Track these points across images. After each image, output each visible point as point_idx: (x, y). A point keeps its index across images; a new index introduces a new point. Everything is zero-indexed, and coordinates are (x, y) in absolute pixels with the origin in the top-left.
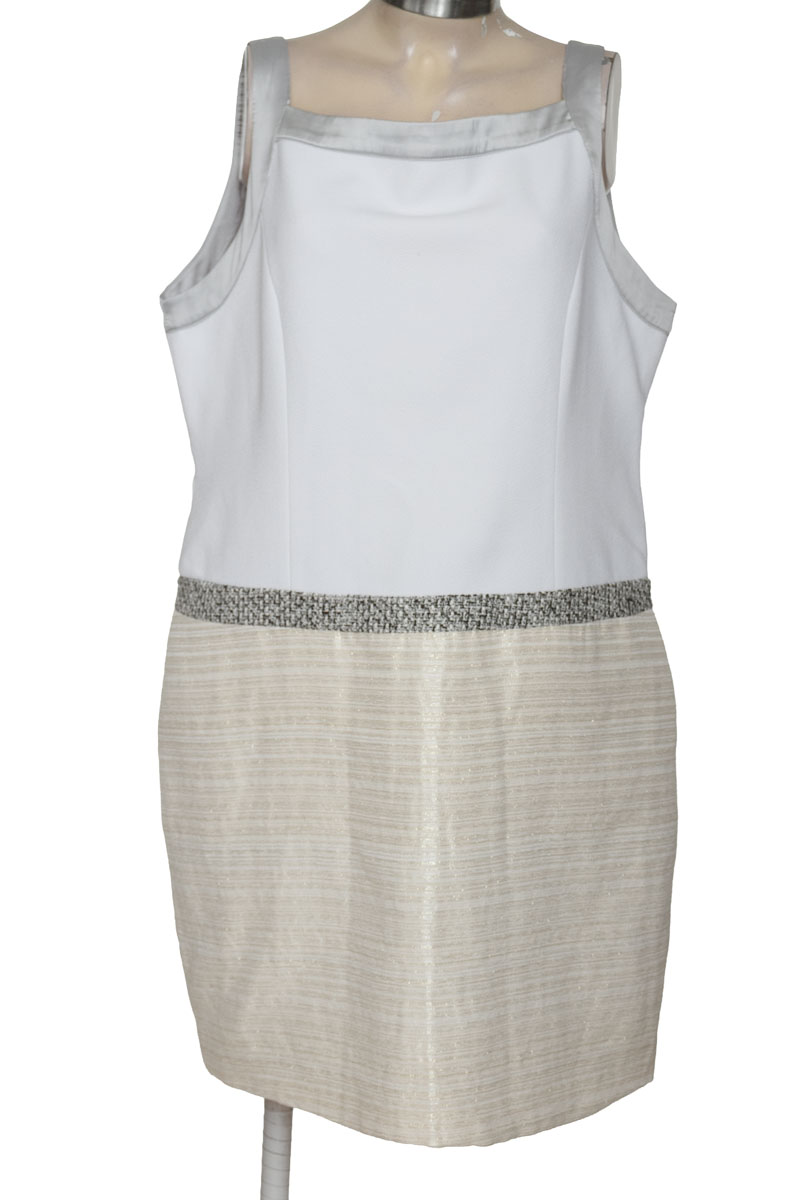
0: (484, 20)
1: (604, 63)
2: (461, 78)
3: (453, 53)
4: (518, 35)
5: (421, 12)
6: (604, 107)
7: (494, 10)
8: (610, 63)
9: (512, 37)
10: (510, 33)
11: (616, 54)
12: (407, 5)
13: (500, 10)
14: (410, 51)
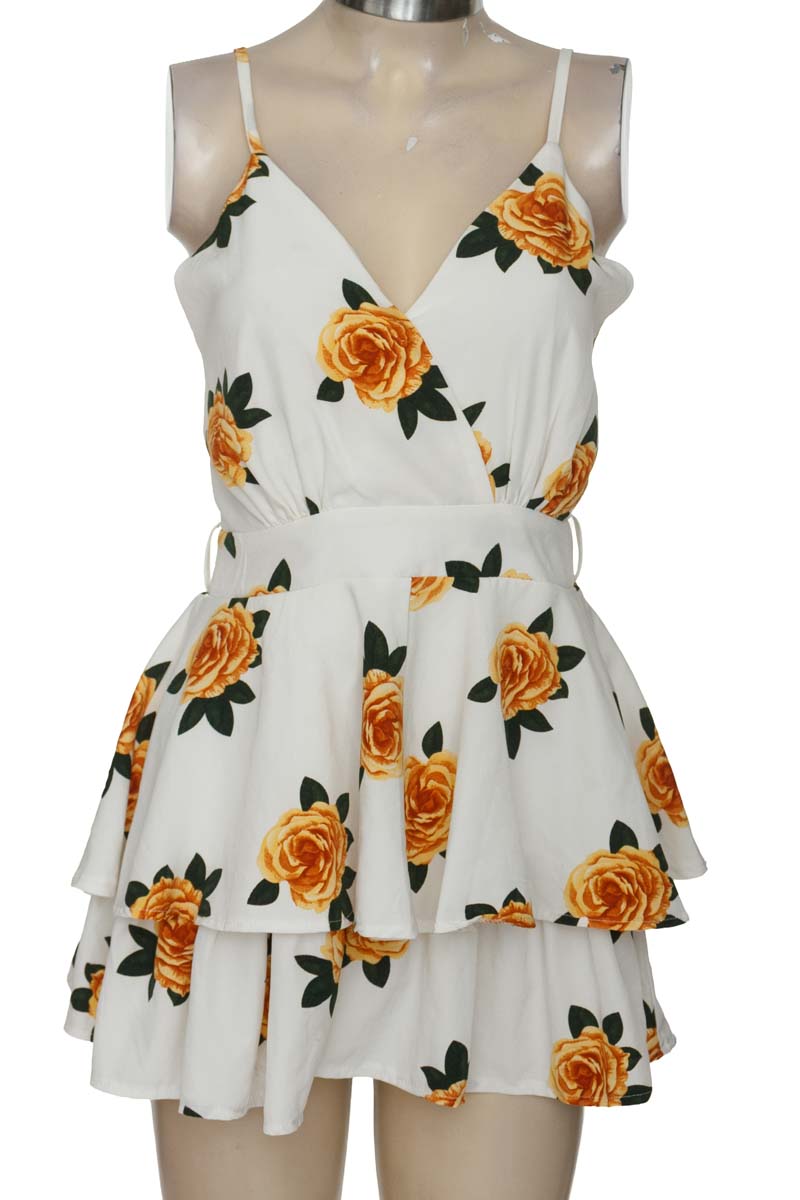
0: (464, 23)
1: (614, 71)
2: (439, 95)
3: (428, 65)
4: (506, 41)
5: (386, 15)
6: (618, 126)
7: (477, 10)
8: (622, 72)
9: (499, 43)
10: (496, 39)
11: (627, 60)
12: (369, 6)
13: (483, 11)
14: (375, 64)
